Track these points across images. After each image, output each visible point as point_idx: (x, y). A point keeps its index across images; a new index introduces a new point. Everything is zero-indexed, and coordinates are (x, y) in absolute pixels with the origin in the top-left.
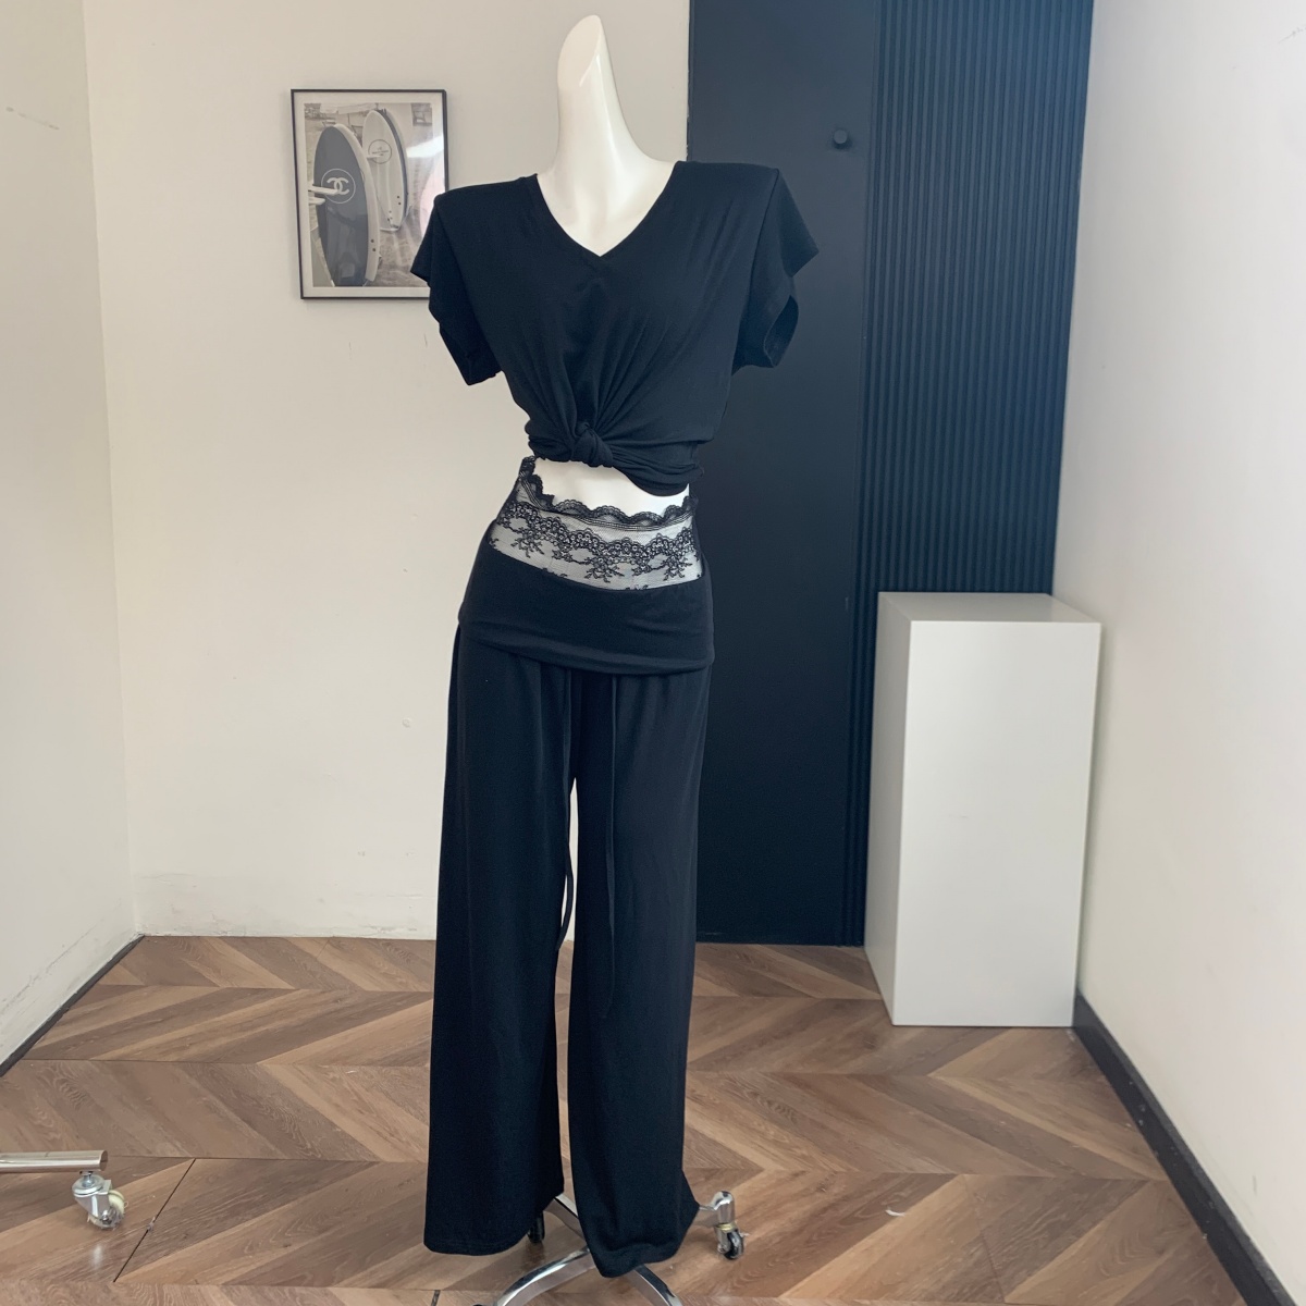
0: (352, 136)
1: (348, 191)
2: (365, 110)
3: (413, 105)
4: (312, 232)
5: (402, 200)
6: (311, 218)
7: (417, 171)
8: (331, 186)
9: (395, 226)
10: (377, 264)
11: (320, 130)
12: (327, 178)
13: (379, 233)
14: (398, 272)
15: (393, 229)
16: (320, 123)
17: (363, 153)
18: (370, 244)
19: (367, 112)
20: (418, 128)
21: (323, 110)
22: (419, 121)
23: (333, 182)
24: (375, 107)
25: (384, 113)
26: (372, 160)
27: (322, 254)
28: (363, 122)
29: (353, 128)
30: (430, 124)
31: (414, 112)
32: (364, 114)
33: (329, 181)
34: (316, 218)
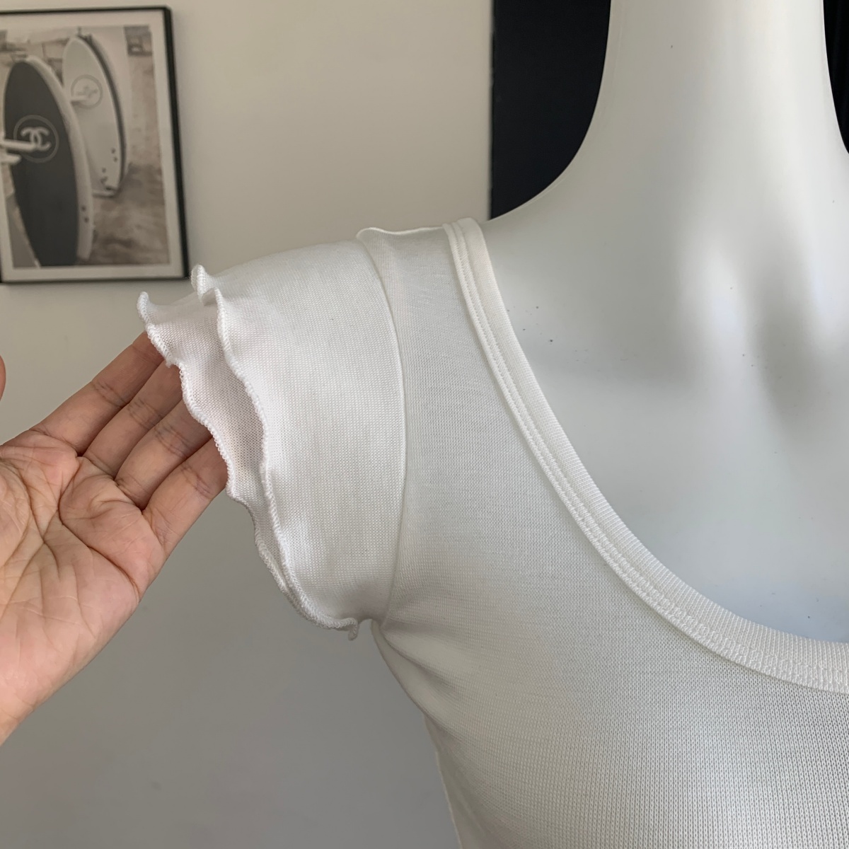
0: (49, 72)
1: (48, 146)
2: (64, 36)
3: (127, 29)
4: (8, 200)
5: (118, 154)
6: (5, 181)
8: (26, 139)
9: (109, 189)
10: (90, 236)
11: (8, 65)
12: (21, 128)
13: (90, 198)
15: (109, 193)
16: (6, 57)
17: (65, 94)
18: (82, 214)
19: (67, 40)
20: (135, 59)
21: (10, 39)
22: (136, 49)
23: (28, 135)
24: (77, 32)
25: (89, 41)
26: (75, 104)
27: (20, 226)
28: (63, 54)
29: (50, 62)
30: (150, 54)
31: (128, 38)
32: (64, 42)
33: (24, 132)
34: (10, 181)
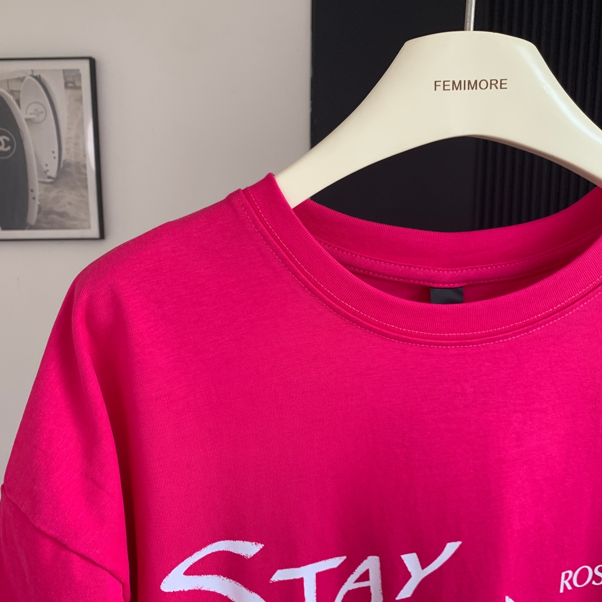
0: (10, 99)
1: (9, 148)
2: (22, 76)
3: (64, 71)
5: (56, 155)
7: (69, 129)
9: (49, 177)
10: (37, 210)
13: (37, 184)
14: (55, 217)
15: (50, 180)
17: (22, 114)
18: (30, 192)
19: (24, 78)
20: (69, 91)
22: (70, 85)
24: (30, 73)
25: (38, 79)
26: (27, 120)
28: (21, 87)
29: (12, 92)
30: (80, 88)
31: (65, 77)
32: (21, 80)
